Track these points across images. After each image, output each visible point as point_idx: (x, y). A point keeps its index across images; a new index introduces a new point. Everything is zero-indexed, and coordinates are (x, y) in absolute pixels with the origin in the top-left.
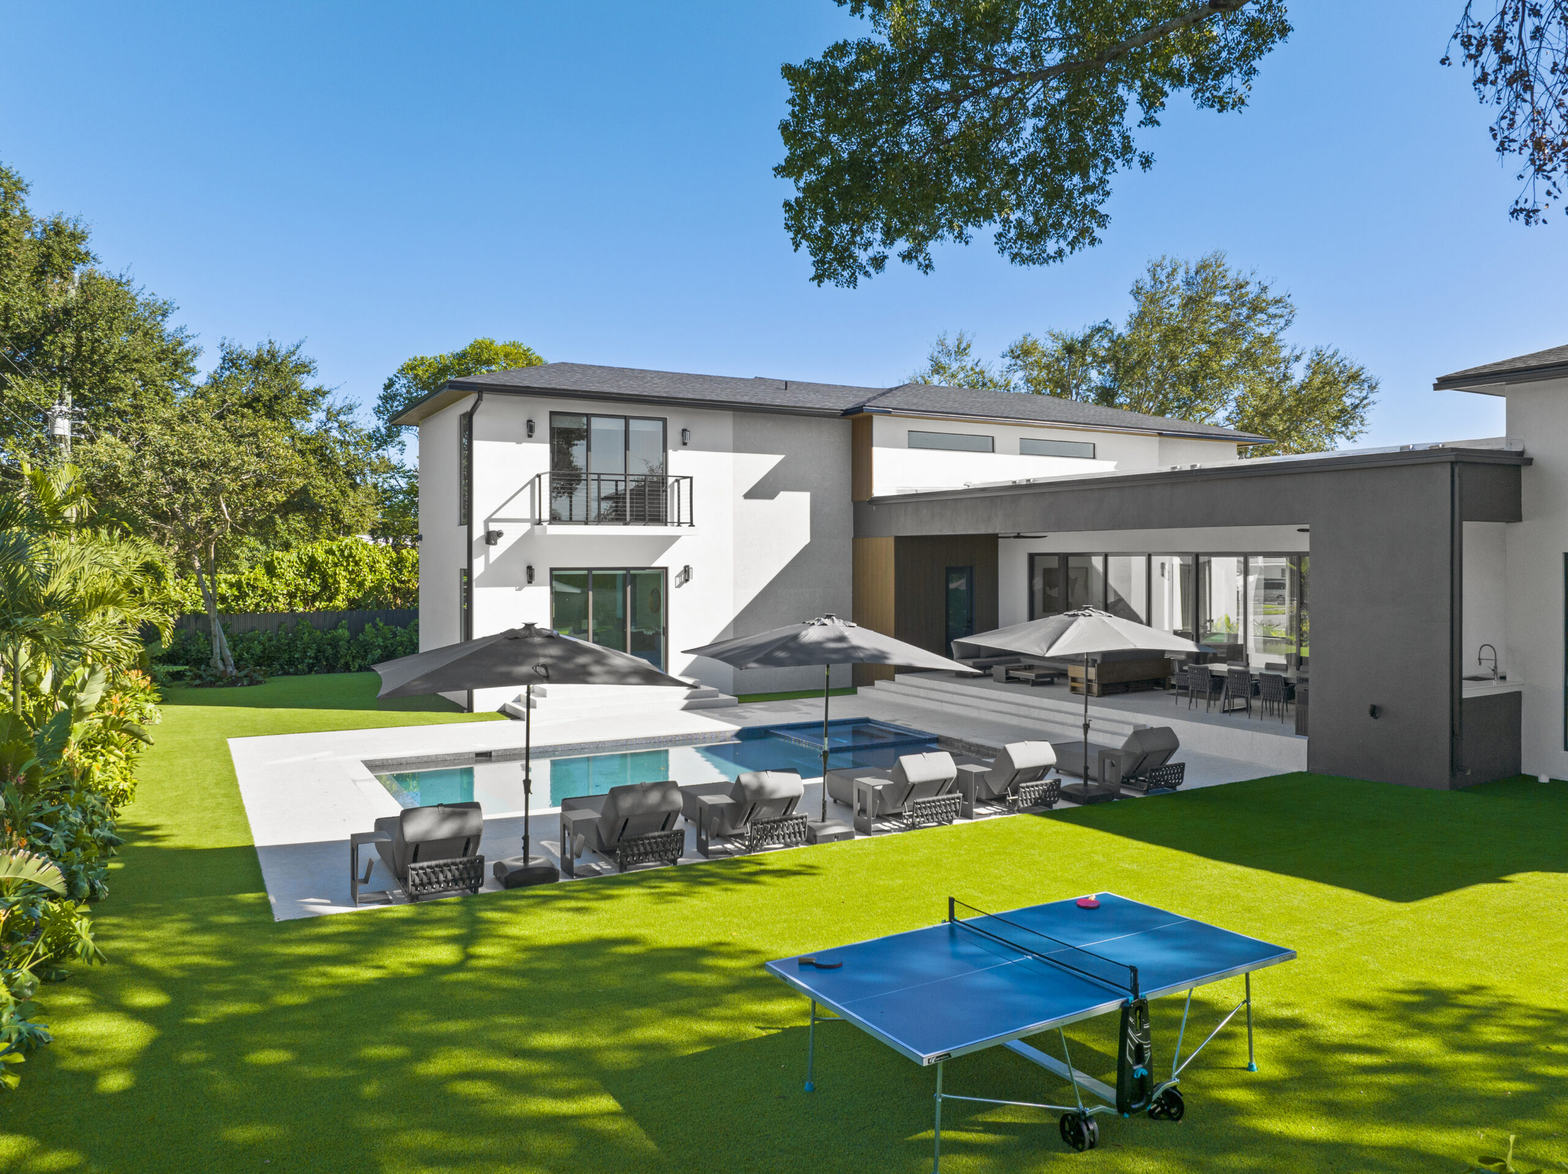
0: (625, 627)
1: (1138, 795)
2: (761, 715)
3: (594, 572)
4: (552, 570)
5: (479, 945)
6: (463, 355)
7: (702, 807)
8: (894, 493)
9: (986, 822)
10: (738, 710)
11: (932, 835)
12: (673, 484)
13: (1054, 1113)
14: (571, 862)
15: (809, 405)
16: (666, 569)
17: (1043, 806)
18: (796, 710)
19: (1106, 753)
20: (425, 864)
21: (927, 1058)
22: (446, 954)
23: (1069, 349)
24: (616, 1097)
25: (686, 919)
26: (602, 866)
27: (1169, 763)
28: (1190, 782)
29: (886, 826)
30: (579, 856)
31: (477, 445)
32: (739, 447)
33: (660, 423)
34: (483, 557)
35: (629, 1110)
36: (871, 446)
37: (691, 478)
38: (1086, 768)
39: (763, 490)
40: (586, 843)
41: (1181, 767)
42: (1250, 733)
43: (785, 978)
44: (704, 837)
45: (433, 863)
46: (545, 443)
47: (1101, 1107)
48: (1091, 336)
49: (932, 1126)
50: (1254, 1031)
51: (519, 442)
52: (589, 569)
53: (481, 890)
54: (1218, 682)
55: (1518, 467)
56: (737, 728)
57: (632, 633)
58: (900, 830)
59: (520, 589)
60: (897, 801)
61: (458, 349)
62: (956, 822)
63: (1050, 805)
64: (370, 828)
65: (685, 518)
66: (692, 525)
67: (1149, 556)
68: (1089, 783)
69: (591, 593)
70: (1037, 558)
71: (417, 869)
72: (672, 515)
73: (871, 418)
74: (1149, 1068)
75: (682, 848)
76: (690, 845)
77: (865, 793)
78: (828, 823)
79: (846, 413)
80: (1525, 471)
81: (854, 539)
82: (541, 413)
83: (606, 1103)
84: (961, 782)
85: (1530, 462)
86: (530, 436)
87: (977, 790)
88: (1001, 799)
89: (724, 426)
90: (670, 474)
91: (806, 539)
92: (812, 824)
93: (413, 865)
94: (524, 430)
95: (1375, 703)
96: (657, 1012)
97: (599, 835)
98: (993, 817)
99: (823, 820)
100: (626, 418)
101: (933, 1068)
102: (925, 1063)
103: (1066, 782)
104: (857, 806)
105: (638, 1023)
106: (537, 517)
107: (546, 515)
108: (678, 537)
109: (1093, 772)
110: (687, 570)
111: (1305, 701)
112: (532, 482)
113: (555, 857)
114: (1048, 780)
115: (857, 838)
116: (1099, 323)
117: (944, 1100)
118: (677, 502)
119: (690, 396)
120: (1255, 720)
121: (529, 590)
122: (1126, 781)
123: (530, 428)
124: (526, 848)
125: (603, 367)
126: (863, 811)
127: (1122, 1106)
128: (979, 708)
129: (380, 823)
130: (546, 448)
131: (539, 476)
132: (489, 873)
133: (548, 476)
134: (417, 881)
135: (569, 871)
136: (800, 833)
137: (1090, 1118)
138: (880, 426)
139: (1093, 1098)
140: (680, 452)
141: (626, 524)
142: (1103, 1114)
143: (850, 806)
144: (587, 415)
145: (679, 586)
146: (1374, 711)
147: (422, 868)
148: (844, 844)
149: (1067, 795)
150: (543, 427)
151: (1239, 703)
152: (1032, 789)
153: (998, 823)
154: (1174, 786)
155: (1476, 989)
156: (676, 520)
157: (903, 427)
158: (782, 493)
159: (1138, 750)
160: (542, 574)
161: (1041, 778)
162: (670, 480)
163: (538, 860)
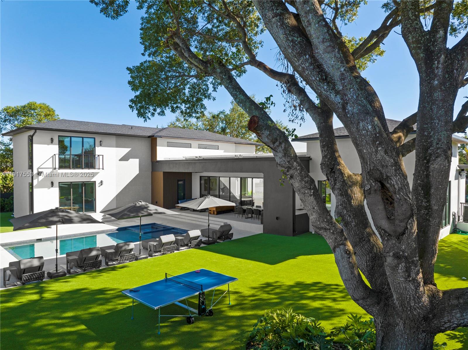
0: (83, 198)
1: (222, 242)
2: (125, 223)
3: (73, 183)
4: (59, 183)
5: (44, 293)
6: (24, 107)
7: (107, 253)
8: (163, 159)
9: (183, 251)
10: (117, 222)
11: (169, 255)
12: (97, 157)
13: (185, 317)
14: (70, 270)
15: (138, 134)
16: (95, 181)
17: (197, 246)
18: (135, 221)
19: (214, 231)
20: (27, 274)
21: (156, 308)
22: (35, 297)
23: (214, 117)
24: (86, 326)
25: (102, 283)
26: (79, 270)
27: (230, 233)
28: (234, 237)
29: (157, 254)
30: (72, 269)
31: (34, 145)
32: (117, 146)
33: (93, 139)
34: (37, 179)
35: (89, 328)
36: (156, 146)
37: (103, 155)
38: (209, 236)
39: (125, 158)
40: (74, 265)
41: (232, 234)
42: (250, 224)
43: (126, 294)
44: (107, 261)
45: (30, 274)
46: (57, 145)
47: (195, 315)
48: (219, 114)
49: (158, 323)
50: (230, 295)
51: (48, 145)
52: (71, 182)
53: (44, 280)
54: (244, 211)
55: (309, 161)
56: (118, 228)
57: (85, 200)
58: (160, 255)
59: (49, 189)
60: (160, 248)
61: (23, 104)
62: (175, 252)
63: (199, 246)
64: (8, 266)
65: (101, 167)
66: (103, 169)
67: (230, 178)
68: (210, 239)
69: (72, 189)
70: (202, 177)
71: (25, 276)
72: (97, 166)
73: (157, 138)
74: (205, 306)
75: (101, 264)
76: (103, 263)
77: (151, 246)
78: (141, 255)
79: (149, 137)
80: (310, 161)
81: (152, 172)
82: (56, 136)
83: (83, 327)
84: (176, 242)
85: (311, 159)
86: (52, 143)
87: (180, 243)
88: (187, 245)
89: (113, 140)
90: (96, 154)
91: (138, 172)
92: (137, 255)
93: (23, 275)
94: (50, 141)
95: (277, 216)
96: (95, 305)
97: (77, 262)
98: (185, 250)
99: (140, 254)
100: (83, 138)
101: (158, 310)
102: (156, 309)
103: (204, 239)
104: (149, 250)
105: (90, 308)
106: (54, 167)
107: (57, 166)
108: (98, 173)
109: (211, 236)
110: (102, 182)
111: (262, 216)
112: (53, 157)
113: (65, 269)
114: (199, 240)
115: (149, 258)
116: (221, 111)
117: (160, 316)
118: (99, 162)
119: (103, 132)
120: (253, 220)
121: (52, 189)
122: (219, 238)
123: (52, 140)
124: (57, 268)
125: (75, 121)
126: (151, 250)
127: (199, 314)
128: (185, 219)
129: (11, 264)
130: (57, 146)
131: (55, 155)
132: (46, 275)
133: (58, 155)
134: (25, 279)
135: (69, 272)
136: (133, 258)
137: (192, 317)
138: (159, 140)
139: (193, 313)
140: (99, 147)
141: (83, 169)
142: (195, 316)
143: (147, 249)
144: (70, 137)
145: (99, 187)
146: (277, 218)
147: (26, 276)
148: (145, 260)
149: (204, 243)
150: (56, 140)
151: (250, 215)
152: (195, 242)
153: (186, 251)
154: (231, 239)
155: (277, 282)
156: (98, 168)
157: (165, 141)
158: (130, 159)
159: (222, 231)
160: (56, 184)
161: (197, 239)
162: (96, 156)
163: (60, 270)
